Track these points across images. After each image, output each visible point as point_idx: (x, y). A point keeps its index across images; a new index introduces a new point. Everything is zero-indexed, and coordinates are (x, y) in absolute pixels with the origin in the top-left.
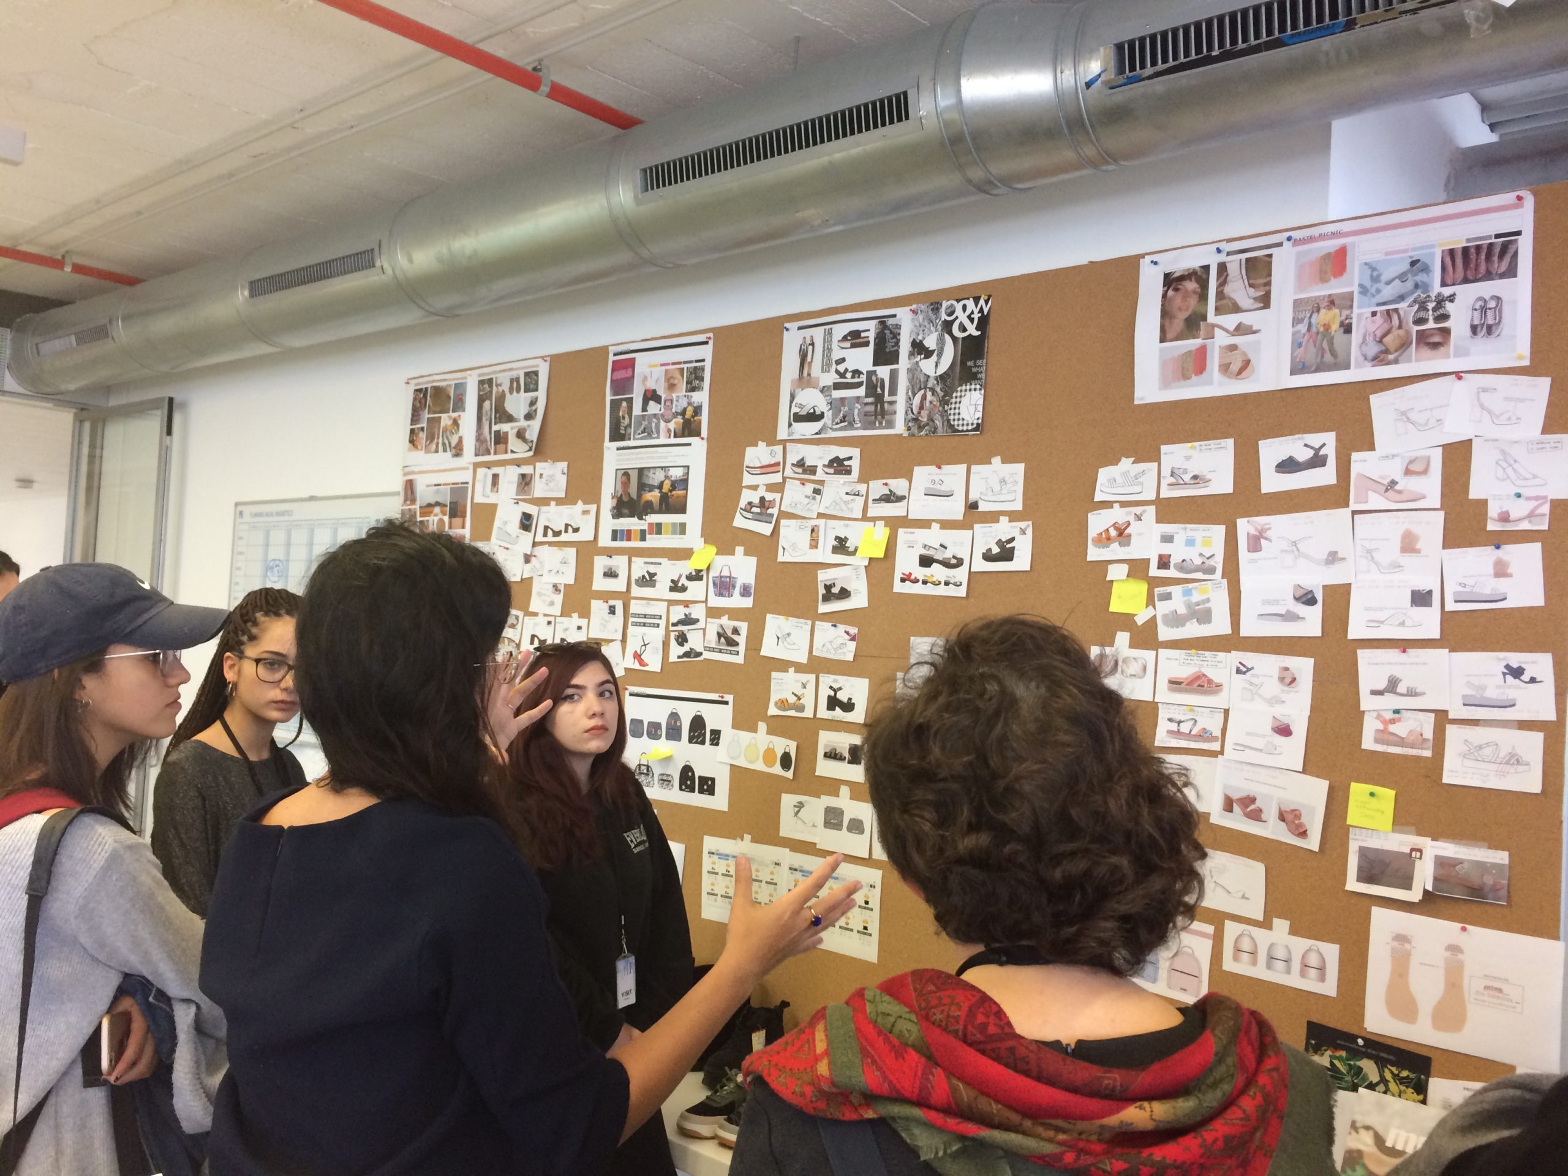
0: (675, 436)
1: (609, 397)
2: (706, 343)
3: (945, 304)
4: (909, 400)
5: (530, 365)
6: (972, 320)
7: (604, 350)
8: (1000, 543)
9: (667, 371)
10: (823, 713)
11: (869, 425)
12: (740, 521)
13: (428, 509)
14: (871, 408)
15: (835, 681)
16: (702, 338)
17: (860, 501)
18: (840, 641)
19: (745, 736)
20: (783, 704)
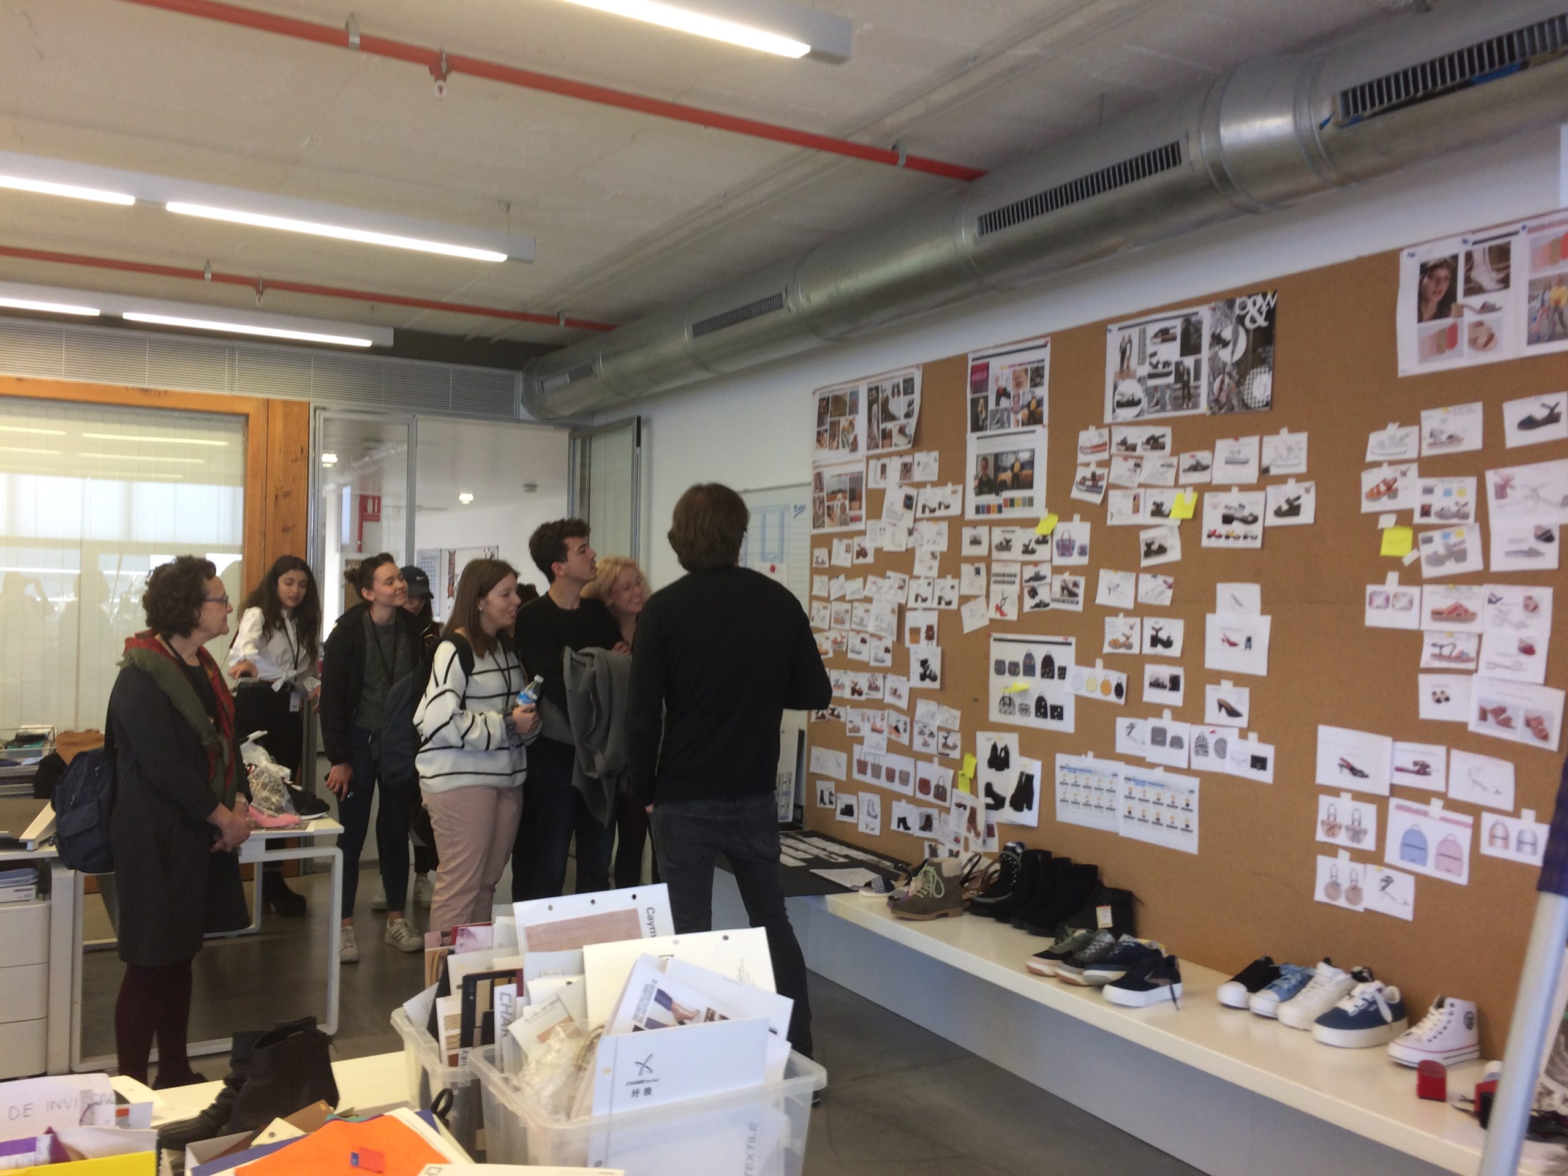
0: (1023, 425)
1: (969, 396)
2: (1045, 346)
3: (1238, 301)
4: (1211, 385)
5: (907, 374)
6: (1261, 313)
7: (963, 358)
8: (1288, 501)
9: (1014, 372)
10: (1148, 649)
11: (1179, 407)
12: (1076, 494)
13: (834, 495)
14: (1180, 393)
15: (1157, 623)
16: (1041, 342)
17: (1173, 471)
18: (1160, 589)
19: (1086, 671)
20: (1115, 644)
